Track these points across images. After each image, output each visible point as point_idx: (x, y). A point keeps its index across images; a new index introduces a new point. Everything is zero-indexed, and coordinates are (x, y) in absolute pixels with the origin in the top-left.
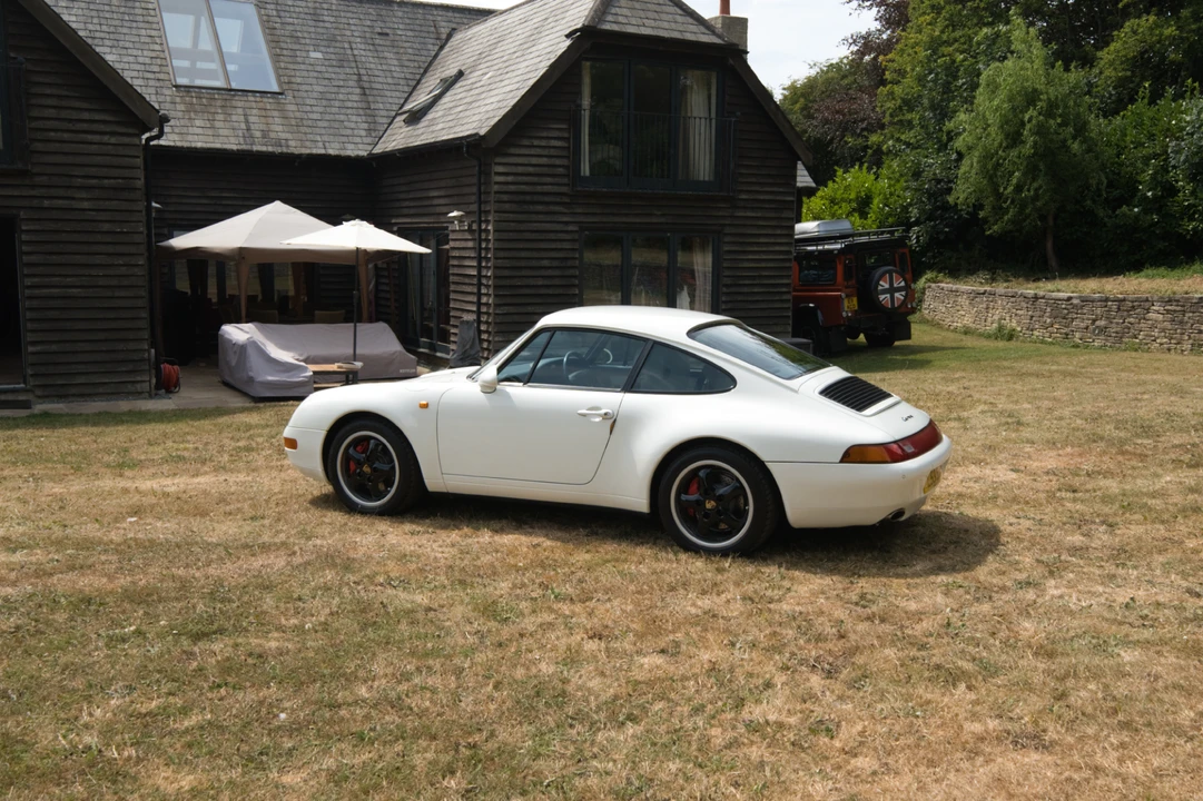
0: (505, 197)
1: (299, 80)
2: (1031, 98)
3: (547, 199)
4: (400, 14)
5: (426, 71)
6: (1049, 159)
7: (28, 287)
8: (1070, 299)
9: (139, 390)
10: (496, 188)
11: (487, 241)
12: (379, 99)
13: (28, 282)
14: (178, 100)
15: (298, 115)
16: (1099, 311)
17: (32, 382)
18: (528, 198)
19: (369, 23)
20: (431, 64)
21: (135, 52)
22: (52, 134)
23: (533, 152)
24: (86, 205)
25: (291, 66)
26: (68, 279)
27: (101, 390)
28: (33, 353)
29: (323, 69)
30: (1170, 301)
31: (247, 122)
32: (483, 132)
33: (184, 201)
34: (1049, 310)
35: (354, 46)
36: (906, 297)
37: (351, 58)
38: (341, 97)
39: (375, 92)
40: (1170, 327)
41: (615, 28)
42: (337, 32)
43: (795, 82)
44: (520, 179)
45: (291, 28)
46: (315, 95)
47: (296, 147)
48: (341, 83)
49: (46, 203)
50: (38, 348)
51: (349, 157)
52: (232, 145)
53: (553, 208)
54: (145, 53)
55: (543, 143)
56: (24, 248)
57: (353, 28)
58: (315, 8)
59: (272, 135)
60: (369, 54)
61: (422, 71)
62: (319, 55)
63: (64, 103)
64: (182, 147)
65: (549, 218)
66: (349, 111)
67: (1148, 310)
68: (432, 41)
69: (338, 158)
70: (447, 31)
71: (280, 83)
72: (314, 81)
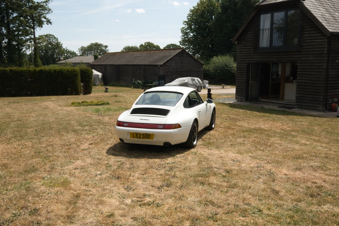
9: (319, 109)
24: (312, 59)
56: (299, 70)
63: (310, 32)
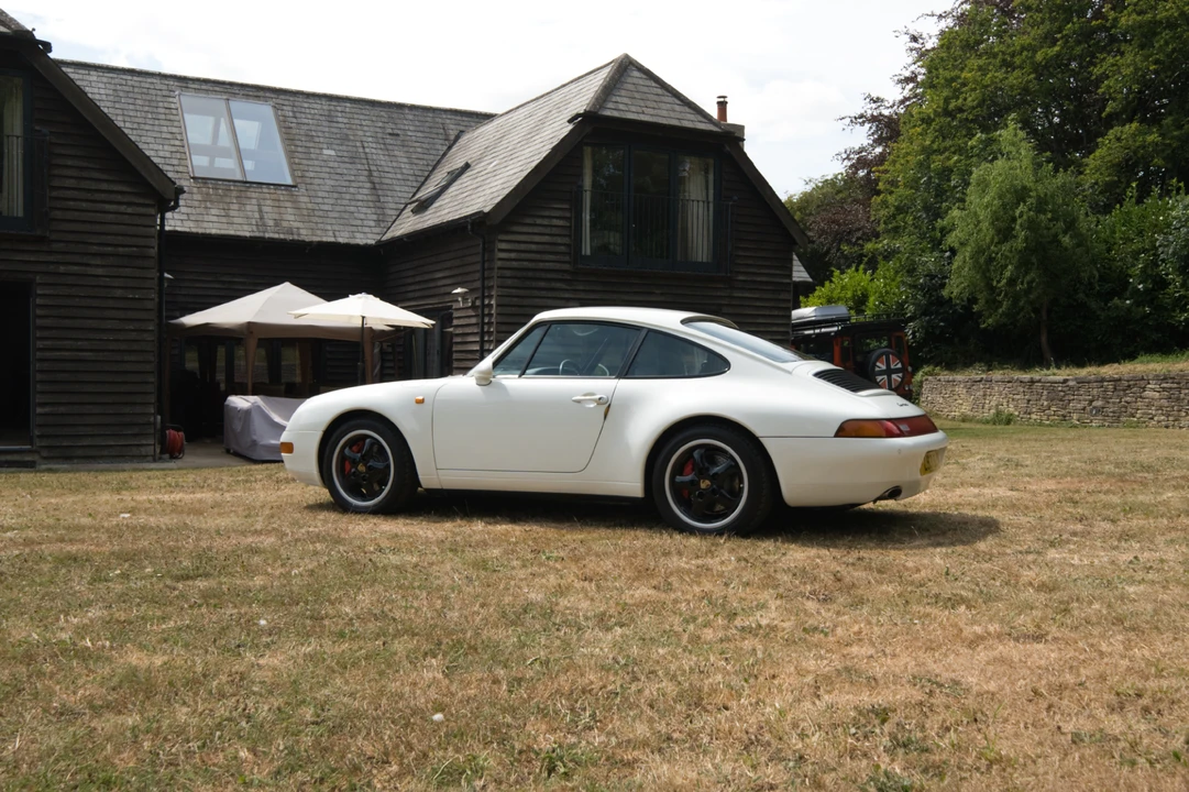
0: (508, 273)
1: (312, 175)
2: (1021, 194)
3: (549, 276)
4: (411, 117)
5: (434, 169)
6: (1041, 252)
7: (40, 350)
8: (1065, 381)
9: (144, 453)
10: (499, 264)
11: (490, 315)
12: (389, 193)
13: (40, 344)
14: (195, 190)
15: (310, 206)
16: (1095, 392)
17: (38, 443)
18: (530, 274)
19: (380, 124)
20: (439, 162)
21: (156, 147)
22: (72, 203)
23: (536, 230)
24: (100, 271)
25: (305, 162)
26: (79, 343)
27: (106, 453)
28: (41, 414)
29: (336, 165)
30: (1165, 379)
31: (260, 211)
32: (487, 210)
33: (197, 285)
34: (1045, 392)
35: (366, 145)
36: (903, 379)
37: (363, 156)
38: (352, 190)
39: (385, 187)
40: (1166, 404)
41: (616, 114)
42: (349, 132)
43: (791, 197)
44: (523, 256)
45: (305, 127)
46: (327, 188)
47: (306, 234)
48: (353, 178)
49: (62, 269)
50: (47, 410)
51: (358, 245)
52: (246, 231)
53: (554, 285)
54: (166, 147)
55: (546, 222)
56: (38, 312)
57: (365, 128)
58: (330, 110)
59: (285, 224)
60: (380, 152)
61: (430, 168)
62: (333, 153)
63: (85, 174)
64: (197, 233)
65: (550, 294)
66: (360, 203)
67: (1144, 389)
68: (441, 142)
69: (347, 246)
70: (456, 133)
71: (293, 176)
72: (327, 176)
